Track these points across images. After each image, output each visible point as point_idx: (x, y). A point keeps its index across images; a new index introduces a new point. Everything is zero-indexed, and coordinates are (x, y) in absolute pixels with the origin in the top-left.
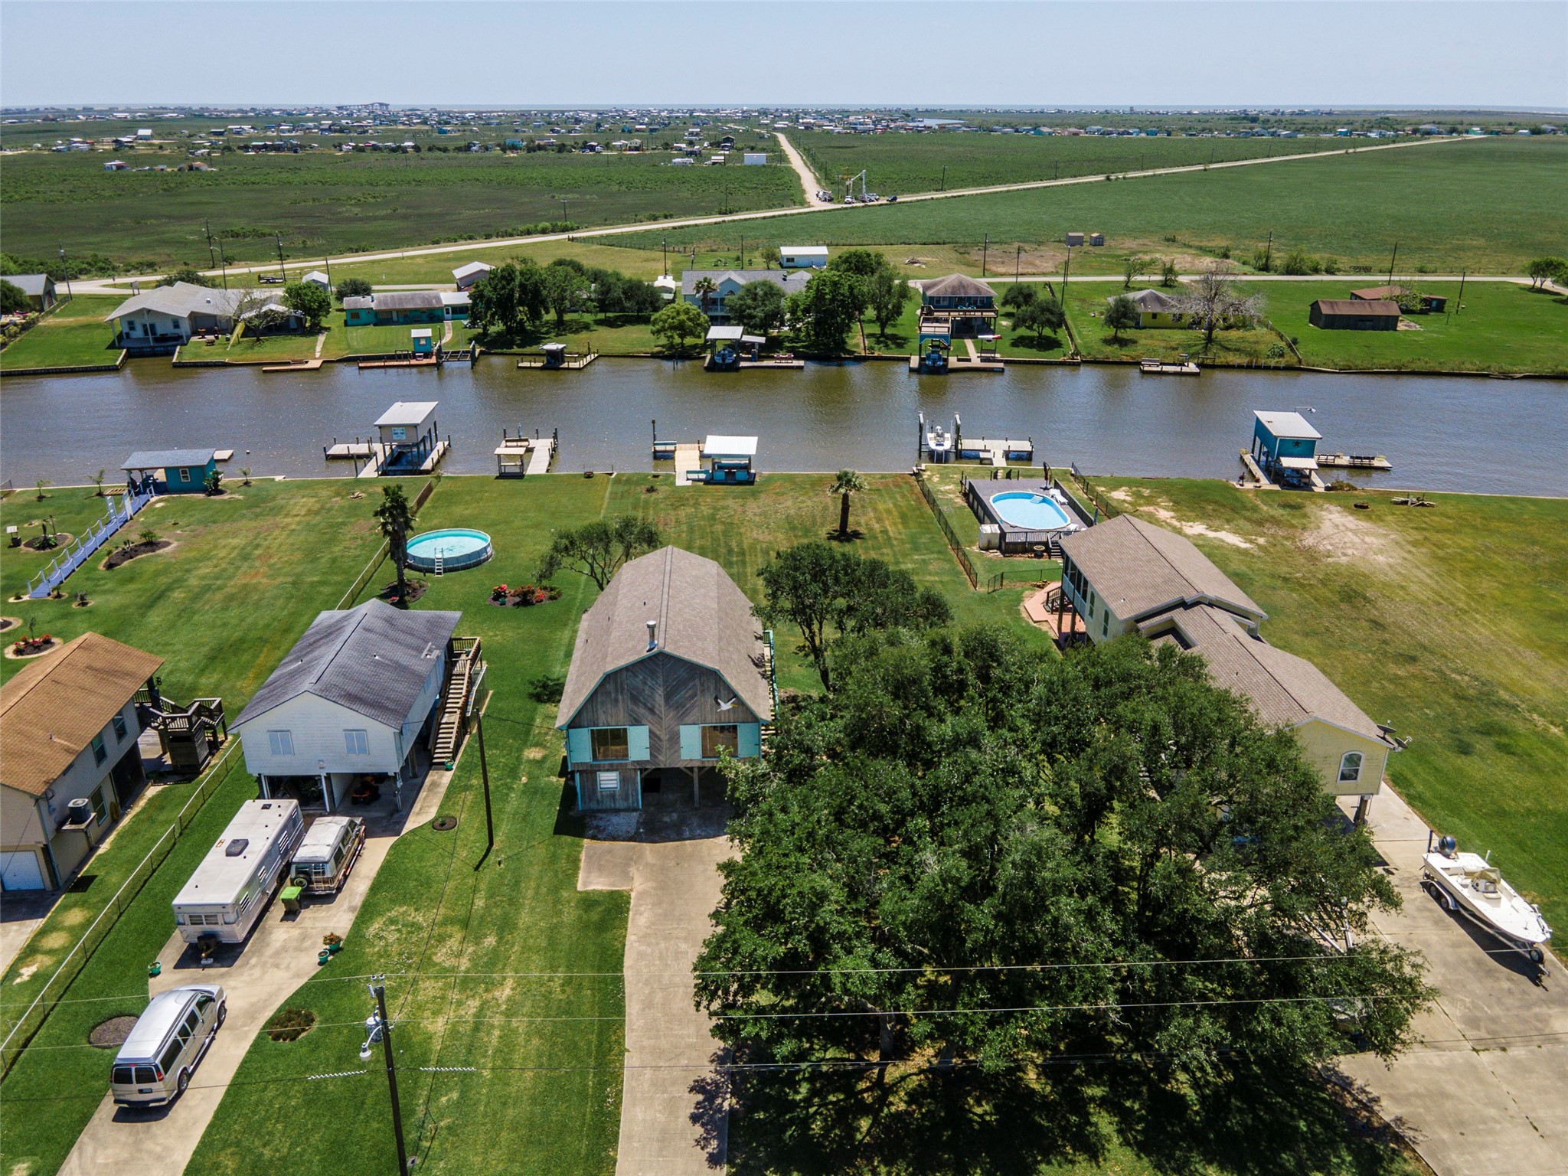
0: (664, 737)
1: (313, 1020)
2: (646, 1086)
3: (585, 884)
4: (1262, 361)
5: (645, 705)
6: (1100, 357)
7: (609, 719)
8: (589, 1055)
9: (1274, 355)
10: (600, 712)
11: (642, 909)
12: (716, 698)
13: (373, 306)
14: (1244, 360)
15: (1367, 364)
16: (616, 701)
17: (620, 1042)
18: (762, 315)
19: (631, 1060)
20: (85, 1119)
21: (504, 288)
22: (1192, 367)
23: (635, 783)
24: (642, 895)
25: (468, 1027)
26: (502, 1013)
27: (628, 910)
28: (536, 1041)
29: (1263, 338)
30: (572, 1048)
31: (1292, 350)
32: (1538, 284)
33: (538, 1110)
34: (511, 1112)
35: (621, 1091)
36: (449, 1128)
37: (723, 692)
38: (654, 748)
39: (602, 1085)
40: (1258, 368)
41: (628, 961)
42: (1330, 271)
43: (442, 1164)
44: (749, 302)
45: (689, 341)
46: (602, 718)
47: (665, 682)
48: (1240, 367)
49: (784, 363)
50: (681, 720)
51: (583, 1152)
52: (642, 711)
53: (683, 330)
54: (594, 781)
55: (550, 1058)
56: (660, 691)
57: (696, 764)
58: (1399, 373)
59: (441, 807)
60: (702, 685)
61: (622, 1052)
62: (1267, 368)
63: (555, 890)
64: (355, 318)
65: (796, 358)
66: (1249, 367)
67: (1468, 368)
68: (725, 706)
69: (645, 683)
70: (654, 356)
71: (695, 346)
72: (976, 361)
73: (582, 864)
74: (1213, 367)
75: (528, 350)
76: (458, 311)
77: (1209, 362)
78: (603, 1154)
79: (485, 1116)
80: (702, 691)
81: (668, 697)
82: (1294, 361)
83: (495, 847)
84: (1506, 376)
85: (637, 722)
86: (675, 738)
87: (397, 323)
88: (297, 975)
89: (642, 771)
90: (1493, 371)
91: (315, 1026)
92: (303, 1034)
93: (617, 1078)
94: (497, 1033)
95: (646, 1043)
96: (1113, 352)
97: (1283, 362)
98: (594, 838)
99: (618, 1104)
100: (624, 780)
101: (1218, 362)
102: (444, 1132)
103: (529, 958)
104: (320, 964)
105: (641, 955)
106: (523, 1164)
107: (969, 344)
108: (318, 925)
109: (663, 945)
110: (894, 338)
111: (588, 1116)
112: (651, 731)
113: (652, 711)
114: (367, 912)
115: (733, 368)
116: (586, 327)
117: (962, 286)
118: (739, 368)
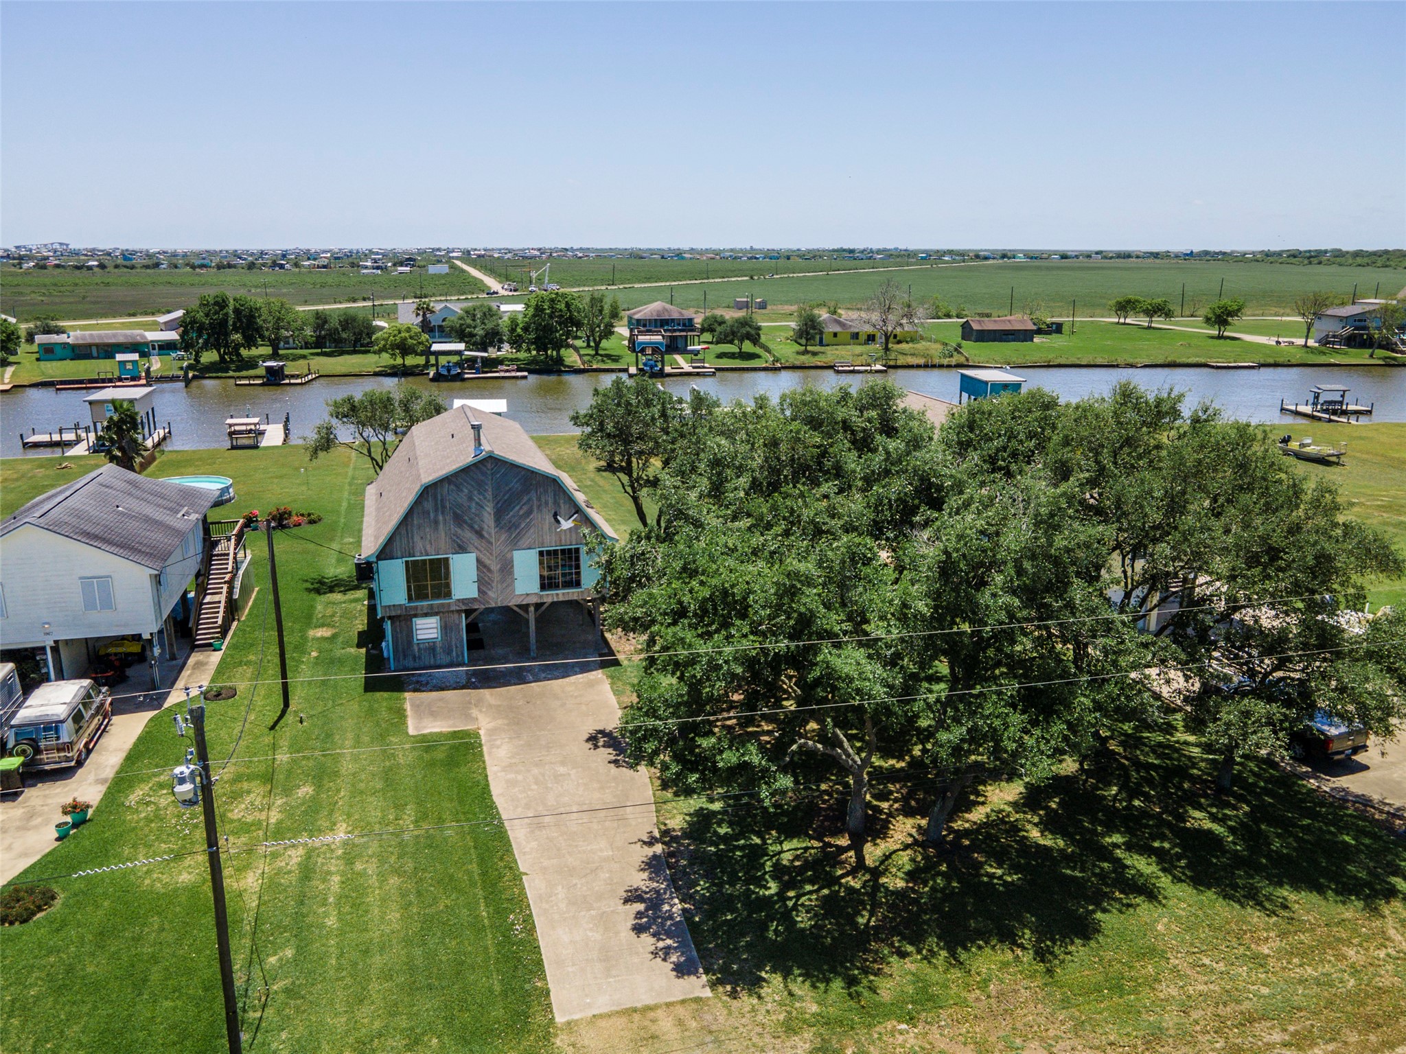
0: (495, 567)
1: (53, 898)
2: (563, 906)
3: (416, 728)
4: (936, 361)
5: (472, 527)
6: (797, 363)
7: (425, 551)
8: (473, 884)
9: (945, 357)
10: (417, 538)
11: (498, 742)
12: (555, 515)
13: (70, 341)
14: (921, 361)
15: (1020, 361)
16: (436, 522)
17: (512, 867)
18: (481, 332)
19: (533, 887)
21: (216, 313)
22: (878, 367)
23: (459, 631)
24: (491, 732)
25: (293, 878)
26: (338, 858)
27: (481, 745)
28: (394, 881)
29: (932, 348)
30: (448, 883)
31: (959, 353)
32: (1122, 320)
33: (418, 952)
34: (377, 960)
35: (530, 915)
36: (287, 991)
37: (564, 508)
38: (483, 582)
39: (500, 914)
40: (934, 366)
41: (496, 789)
42: (959, 316)
43: (284, 1035)
44: (469, 321)
45: (411, 361)
46: (419, 545)
47: (495, 497)
48: (918, 366)
49: (507, 374)
50: (515, 544)
51: (497, 988)
52: (468, 534)
53: (404, 349)
54: (410, 632)
55: (419, 894)
56: (489, 508)
57: (534, 600)
59: (213, 681)
60: (539, 499)
61: (517, 877)
62: (941, 366)
63: (382, 737)
64: (48, 352)
65: (519, 370)
66: (926, 366)
67: (1099, 361)
68: (566, 524)
69: (470, 499)
70: (376, 374)
71: (417, 366)
72: (687, 368)
73: (409, 712)
74: (896, 367)
75: (244, 373)
76: (166, 347)
77: (892, 363)
78: (527, 986)
79: (340, 968)
80: (539, 507)
81: (499, 515)
82: (962, 360)
83: (292, 708)
84: (1132, 366)
85: (462, 549)
86: (507, 568)
88: (25, 855)
89: (468, 613)
90: (1120, 361)
91: (58, 903)
92: (40, 915)
93: (520, 902)
94: (336, 879)
95: (546, 863)
96: (805, 360)
97: (953, 361)
98: (415, 690)
99: (530, 929)
100: (445, 628)
101: (899, 363)
102: (282, 997)
103: (362, 801)
104: (58, 839)
105: (511, 783)
106: (410, 1016)
107: (679, 358)
108: (50, 801)
109: (535, 771)
110: (609, 356)
111: (492, 950)
112: (478, 560)
113: (479, 534)
114: (121, 783)
115: (459, 378)
117: (665, 310)
118: (464, 380)
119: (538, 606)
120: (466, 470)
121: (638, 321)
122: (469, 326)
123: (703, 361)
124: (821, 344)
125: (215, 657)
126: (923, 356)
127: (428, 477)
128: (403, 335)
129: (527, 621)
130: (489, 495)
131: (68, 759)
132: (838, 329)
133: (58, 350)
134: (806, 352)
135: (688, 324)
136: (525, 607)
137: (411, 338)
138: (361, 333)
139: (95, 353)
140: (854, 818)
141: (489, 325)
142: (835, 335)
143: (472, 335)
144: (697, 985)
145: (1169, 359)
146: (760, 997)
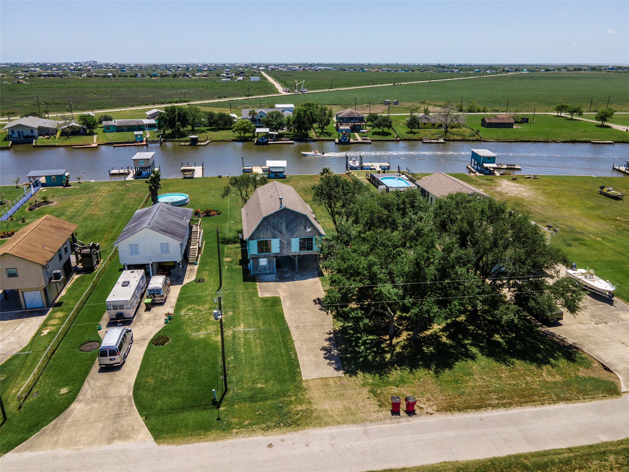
0: (285, 243)
1: (169, 339)
2: (305, 350)
3: (261, 295)
4: (467, 138)
5: (278, 230)
6: (407, 138)
7: (263, 237)
8: (280, 343)
9: (471, 136)
10: (261, 234)
11: (286, 301)
12: (305, 227)
13: (115, 124)
14: (460, 138)
15: (504, 138)
16: (267, 229)
17: (291, 339)
18: (276, 124)
19: (297, 345)
20: (87, 373)
21: (172, 114)
22: (442, 141)
23: (273, 263)
24: (284, 297)
25: (231, 338)
26: (242, 333)
27: (281, 302)
28: (258, 341)
29: (466, 131)
30: (273, 342)
31: (478, 134)
32: (559, 114)
33: (266, 360)
34: (256, 362)
35: (296, 352)
36: (233, 367)
37: (308, 224)
38: (281, 248)
39: (288, 352)
40: (466, 140)
41: (286, 316)
42: (484, 111)
43: (234, 377)
44: (271, 119)
45: (247, 135)
46: (262, 236)
47: (286, 221)
48: (459, 140)
49: (286, 142)
50: (292, 236)
51: (288, 370)
52: (277, 233)
53: (245, 130)
54: (258, 263)
55: (265, 345)
56: (284, 224)
57: (298, 254)
58: (517, 141)
59: (197, 276)
60: (300, 222)
61: (292, 342)
62: (469, 141)
63: (251, 297)
64: (108, 129)
65: (291, 140)
66: (462, 140)
67: (540, 139)
68: (309, 230)
69: (278, 221)
70: (233, 141)
71: (249, 137)
72: (360, 139)
73: (258, 290)
74: (449, 140)
75: (182, 139)
76: (151, 126)
77: (447, 139)
78: (295, 370)
79: (246, 362)
80: (300, 224)
81: (287, 227)
82: (479, 138)
83: (223, 286)
84: (555, 142)
85: (275, 237)
86: (289, 243)
87: (126, 131)
88: (157, 327)
89: (276, 257)
90: (550, 140)
91: (170, 340)
92: (166, 344)
93: (293, 349)
94: (242, 339)
95: (301, 338)
96: (411, 136)
97: (475, 138)
98: (260, 282)
99: (296, 356)
100: (269, 262)
101: (451, 138)
102: (232, 368)
103: (247, 317)
104: (165, 323)
105: (290, 314)
106: (265, 375)
107: (356, 134)
108: (160, 312)
109: (297, 311)
110: (327, 133)
111: (286, 361)
112: (280, 241)
113: (281, 232)
114: (178, 307)
115: (266, 143)
116: (204, 131)
117: (352, 113)
118: (268, 144)
119: (299, 256)
120: (277, 213)
121: (340, 118)
122: (271, 121)
123: (367, 137)
124: (418, 128)
125: (196, 267)
126: (462, 136)
127: (265, 215)
128: (245, 125)
129: (295, 260)
130: (284, 220)
131: (163, 300)
132: (426, 121)
133: (112, 128)
134: (411, 132)
135: (361, 119)
136: (295, 256)
137: (248, 126)
138: (227, 121)
139: (125, 129)
140: (391, 331)
141: (279, 121)
142: (425, 124)
143: (272, 125)
144: (341, 373)
145: (573, 139)
146: (357, 377)
